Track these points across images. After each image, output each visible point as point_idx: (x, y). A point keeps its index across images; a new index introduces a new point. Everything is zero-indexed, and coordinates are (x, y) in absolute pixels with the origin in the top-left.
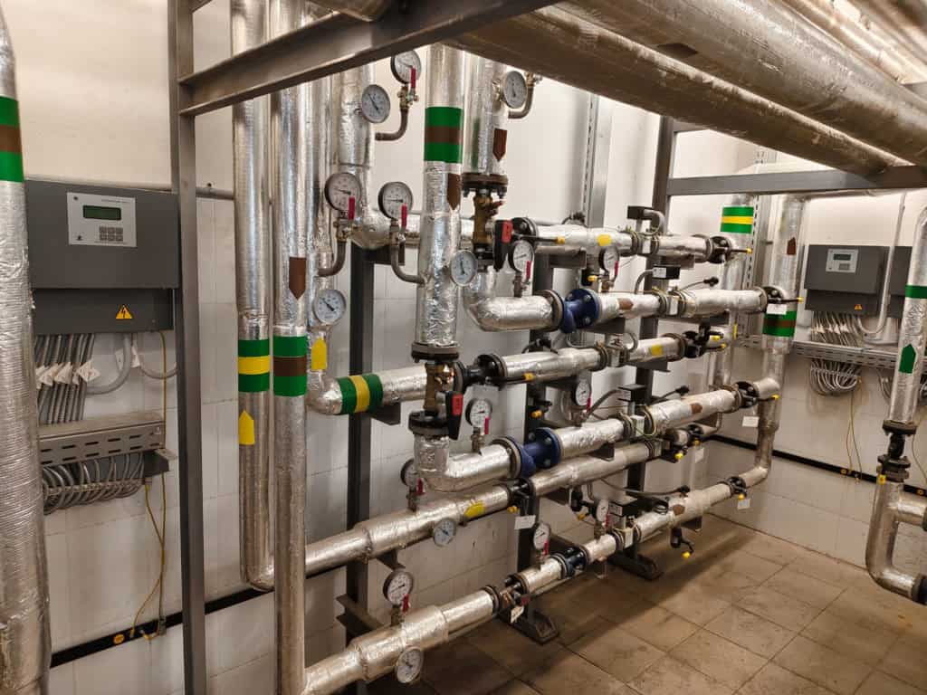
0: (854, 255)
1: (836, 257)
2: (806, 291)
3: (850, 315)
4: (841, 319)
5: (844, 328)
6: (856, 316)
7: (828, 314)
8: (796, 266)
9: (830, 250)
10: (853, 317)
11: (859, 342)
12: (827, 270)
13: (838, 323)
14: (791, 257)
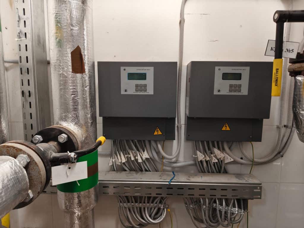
0: (150, 72)
1: (131, 76)
2: (102, 118)
3: (150, 142)
4: (141, 146)
5: (145, 155)
6: (156, 142)
7: (127, 141)
8: (87, 89)
9: (122, 68)
10: (153, 143)
11: (159, 166)
12: (123, 92)
13: (138, 150)
14: (79, 75)
